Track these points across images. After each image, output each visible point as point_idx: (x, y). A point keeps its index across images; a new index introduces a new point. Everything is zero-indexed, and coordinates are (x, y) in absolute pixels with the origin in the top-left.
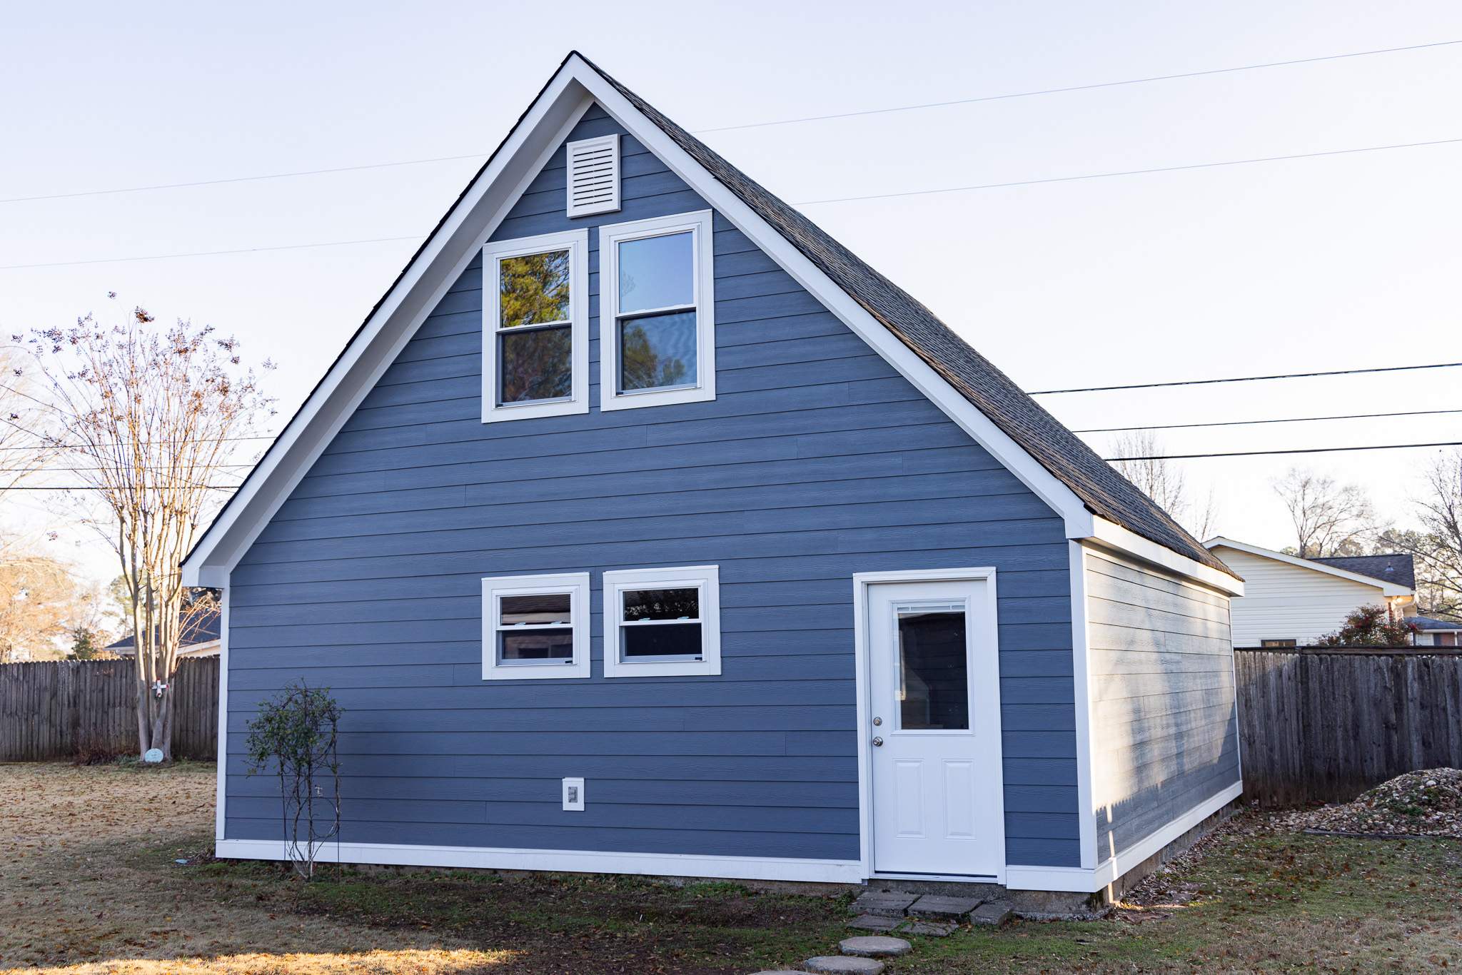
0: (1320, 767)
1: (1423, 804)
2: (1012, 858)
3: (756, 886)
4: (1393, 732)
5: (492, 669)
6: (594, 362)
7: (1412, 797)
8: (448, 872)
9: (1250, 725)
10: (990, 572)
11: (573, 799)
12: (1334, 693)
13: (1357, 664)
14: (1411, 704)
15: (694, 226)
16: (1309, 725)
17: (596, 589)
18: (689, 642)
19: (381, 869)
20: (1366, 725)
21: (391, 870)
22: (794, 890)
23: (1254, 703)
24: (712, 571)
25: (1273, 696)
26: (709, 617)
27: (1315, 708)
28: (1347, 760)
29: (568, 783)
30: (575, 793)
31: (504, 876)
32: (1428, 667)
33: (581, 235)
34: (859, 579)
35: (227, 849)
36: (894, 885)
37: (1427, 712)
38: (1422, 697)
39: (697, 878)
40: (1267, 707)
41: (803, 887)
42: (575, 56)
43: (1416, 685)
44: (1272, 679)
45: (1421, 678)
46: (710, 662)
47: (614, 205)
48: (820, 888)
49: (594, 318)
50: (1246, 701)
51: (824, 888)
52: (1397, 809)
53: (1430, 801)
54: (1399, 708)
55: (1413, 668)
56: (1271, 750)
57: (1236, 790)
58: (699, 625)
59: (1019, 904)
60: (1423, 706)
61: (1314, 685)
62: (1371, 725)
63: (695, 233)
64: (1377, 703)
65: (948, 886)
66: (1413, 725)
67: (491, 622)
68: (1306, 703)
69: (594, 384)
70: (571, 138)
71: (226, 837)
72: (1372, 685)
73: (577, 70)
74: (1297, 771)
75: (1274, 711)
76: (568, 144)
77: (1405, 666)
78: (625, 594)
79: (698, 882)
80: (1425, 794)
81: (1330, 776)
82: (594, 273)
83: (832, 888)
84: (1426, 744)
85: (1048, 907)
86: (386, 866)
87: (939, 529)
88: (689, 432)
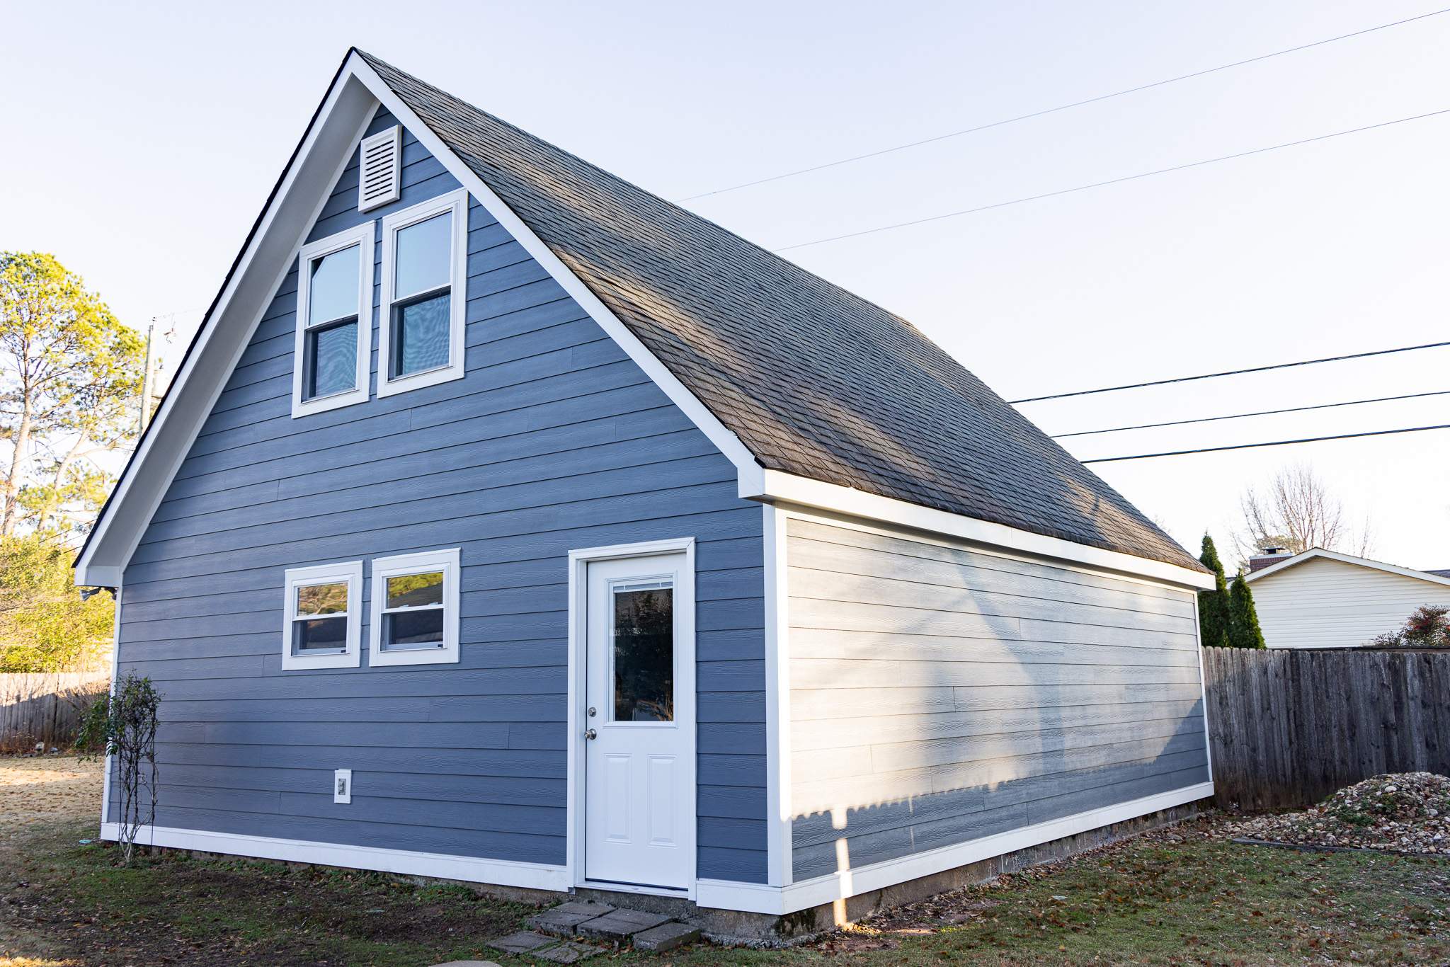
0: (1315, 769)
1: (1377, 812)
2: (704, 870)
3: (483, 890)
4: (1393, 733)
5: (289, 659)
6: (374, 351)
7: (1364, 805)
9: (1225, 723)
10: (688, 543)
11: (342, 792)
12: (1327, 691)
13: (1351, 661)
14: (1411, 703)
15: (452, 205)
16: (1302, 725)
17: (367, 577)
18: (434, 628)
20: (1363, 725)
22: (513, 897)
23: (1231, 701)
24: (454, 553)
25: (1256, 694)
26: (450, 606)
27: (1308, 706)
28: (1343, 762)
29: (339, 775)
30: (344, 785)
31: (291, 868)
32: (1429, 663)
33: (371, 226)
34: (574, 555)
35: (108, 831)
36: (599, 896)
37: (1430, 712)
38: (1424, 695)
39: (436, 879)
40: (1248, 706)
42: (354, 52)
43: (1416, 682)
44: (1255, 676)
45: (1422, 674)
46: (448, 651)
47: (395, 195)
48: (535, 894)
49: (376, 307)
50: (1221, 698)
51: (538, 895)
52: (1346, 818)
53: (1384, 809)
54: (1399, 706)
55: (1413, 665)
56: (1254, 750)
57: (1205, 790)
58: (441, 611)
59: (711, 924)
60: (1424, 705)
61: (1306, 683)
62: (1368, 723)
63: (454, 212)
64: (1374, 702)
65: (646, 900)
66: (1414, 725)
67: (290, 612)
68: (1298, 701)
69: (374, 372)
70: (365, 137)
71: (108, 820)
72: (1369, 683)
74: (1289, 772)
75: (1257, 707)
76: (363, 142)
77: (1404, 663)
78: (388, 581)
79: (436, 882)
80: (1379, 802)
81: (1326, 779)
82: (377, 264)
83: (545, 896)
84: (1429, 745)
85: (738, 929)
86: (212, 854)
87: (644, 498)
88: (443, 413)
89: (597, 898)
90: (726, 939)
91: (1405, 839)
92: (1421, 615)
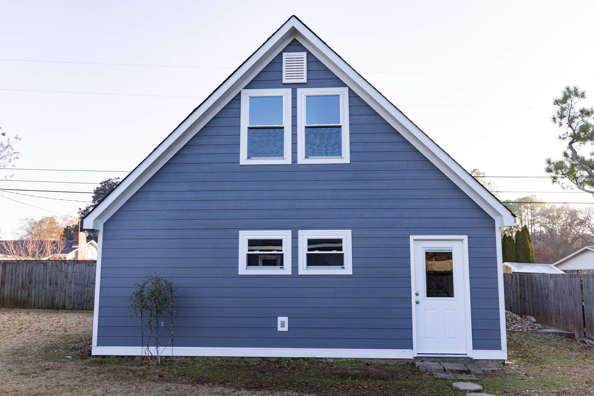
2: (475, 347)
3: (367, 361)
5: (243, 269)
6: (294, 144)
8: (219, 359)
10: (465, 238)
11: (283, 325)
15: (340, 93)
17: (295, 238)
18: (338, 260)
19: (183, 358)
21: (188, 359)
22: (383, 362)
24: (349, 232)
26: (347, 251)
29: (280, 319)
30: (284, 324)
31: (247, 360)
33: (289, 91)
34: (412, 238)
35: (97, 350)
39: (340, 358)
41: (387, 361)
46: (348, 269)
47: (305, 81)
48: (394, 361)
49: (294, 125)
51: (396, 361)
59: (476, 365)
63: (341, 97)
65: (448, 359)
67: (243, 250)
69: (294, 152)
70: (285, 50)
71: (98, 345)
73: (294, 23)
76: (284, 54)
78: (308, 240)
79: (340, 360)
82: (294, 107)
83: (399, 361)
85: (488, 366)
86: (186, 357)
87: (444, 220)
88: (339, 176)
89: (425, 360)
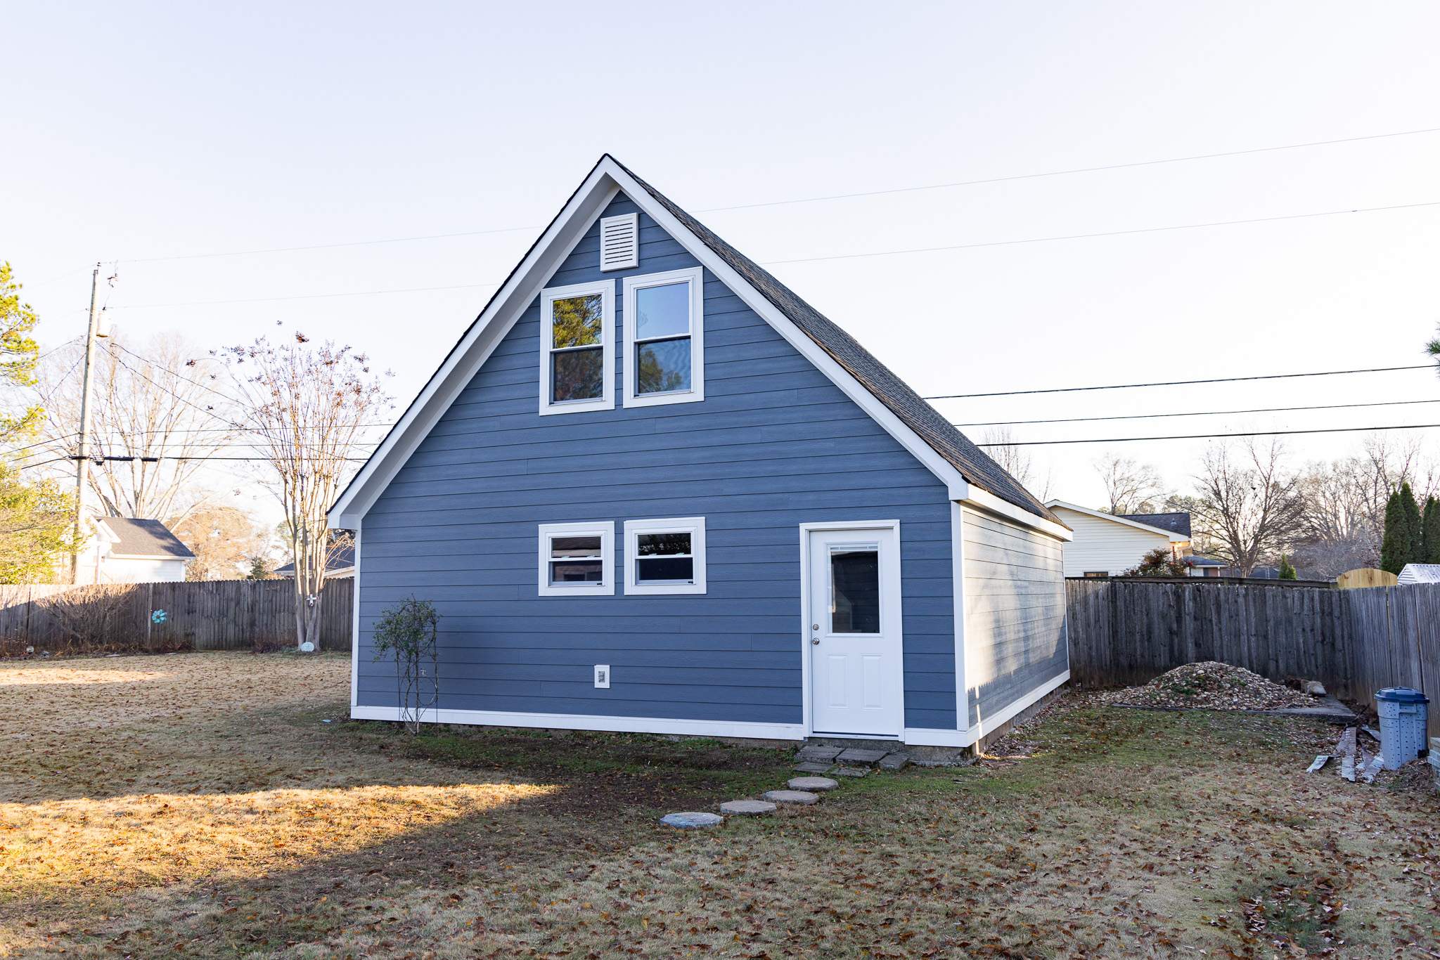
0: (1124, 661)
1: (1195, 686)
2: (908, 724)
3: (730, 742)
4: (1175, 637)
5: (546, 588)
6: (619, 374)
7: (1187, 682)
8: (513, 730)
9: (1076, 631)
10: (895, 523)
11: (602, 680)
12: (1134, 610)
13: (1150, 589)
14: (1187, 617)
15: (690, 278)
16: (1117, 631)
17: (619, 533)
18: (683, 570)
19: (467, 728)
20: (1156, 631)
21: (474, 728)
22: (756, 745)
23: (1079, 616)
24: (701, 520)
25: (1092, 611)
26: (698, 553)
27: (1121, 619)
28: (1142, 656)
29: (599, 668)
30: (603, 676)
31: (553, 733)
32: (1200, 591)
33: (611, 283)
34: (804, 527)
35: (358, 712)
36: (826, 741)
37: (1199, 623)
38: (1195, 612)
39: (688, 736)
40: (1087, 618)
41: (762, 742)
42: (607, 157)
43: (1191, 604)
44: (1092, 598)
45: (1195, 599)
46: (698, 585)
47: (634, 263)
48: (775, 743)
49: (619, 343)
50: (1073, 614)
51: (778, 743)
52: (1177, 690)
53: (1200, 684)
54: (1179, 619)
55: (1189, 592)
56: (1090, 648)
57: (1065, 676)
58: (691, 559)
59: (914, 755)
60: (1196, 619)
61: (1120, 603)
62: (1159, 632)
63: (690, 283)
64: (1164, 617)
65: (864, 742)
66: (1188, 632)
67: (545, 555)
68: (1115, 616)
69: (619, 389)
70: (603, 215)
71: (358, 704)
72: (1161, 603)
73: (608, 168)
74: (1108, 663)
75: (1092, 621)
76: (602, 220)
77: (1184, 591)
78: (640, 537)
79: (689, 738)
80: (1196, 680)
81: (1131, 667)
82: (619, 311)
83: (783, 743)
84: (1197, 645)
85: (934, 757)
86: (471, 726)
87: (860, 493)
88: (686, 423)
90: (927, 763)
91: (1217, 702)
92: (1153, 554)
